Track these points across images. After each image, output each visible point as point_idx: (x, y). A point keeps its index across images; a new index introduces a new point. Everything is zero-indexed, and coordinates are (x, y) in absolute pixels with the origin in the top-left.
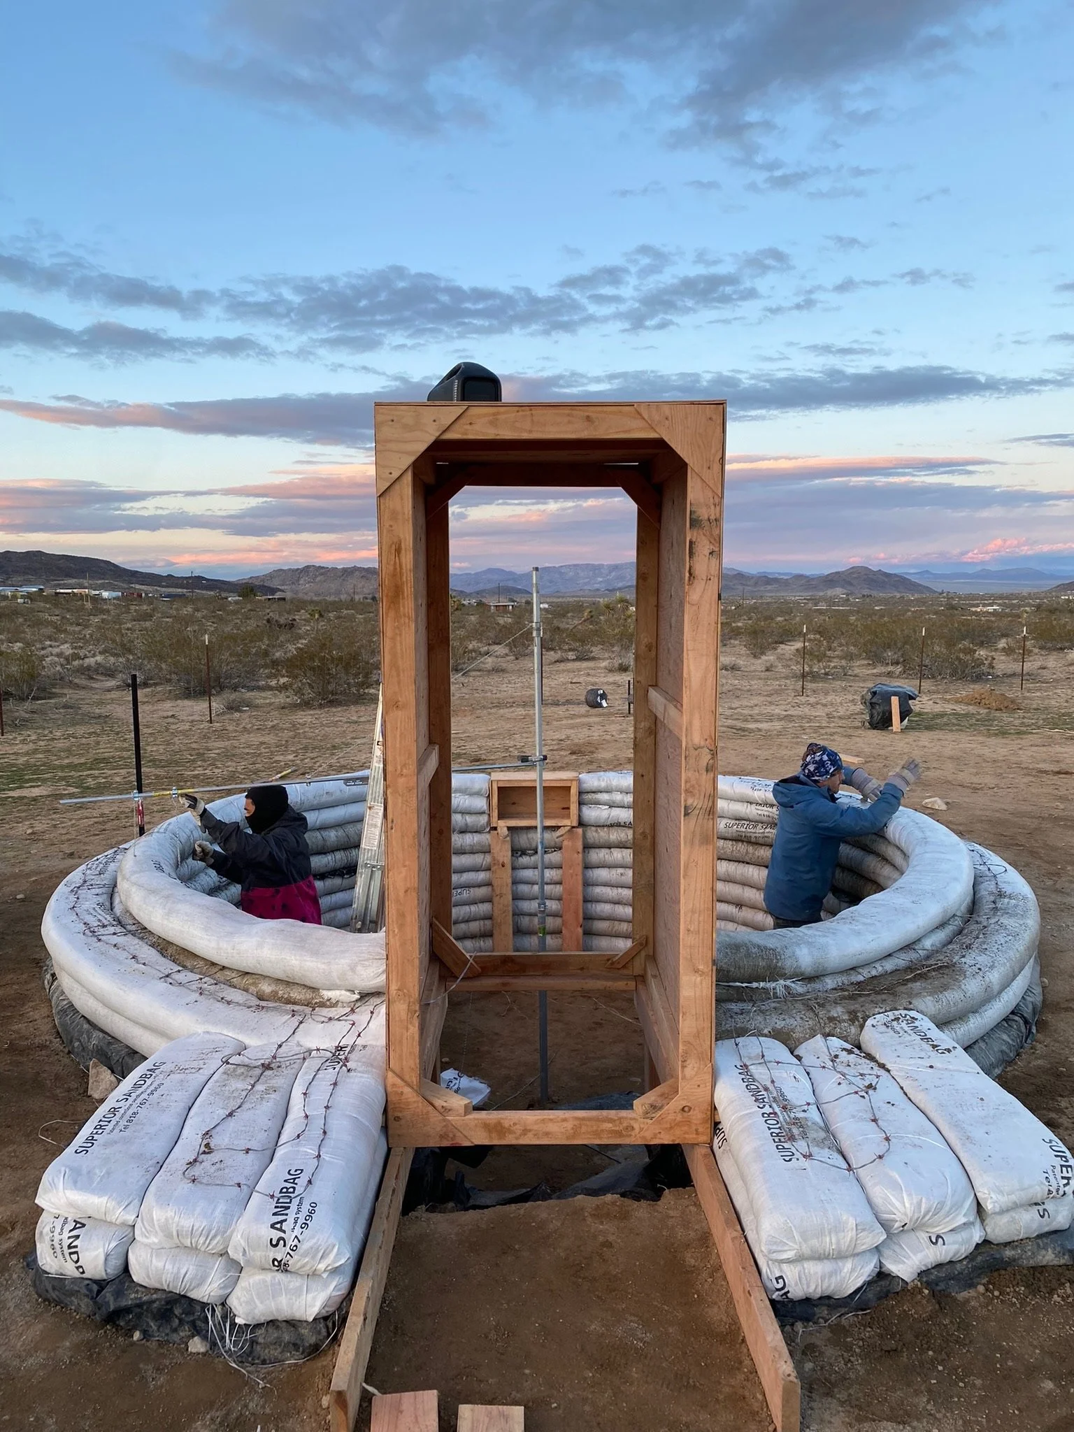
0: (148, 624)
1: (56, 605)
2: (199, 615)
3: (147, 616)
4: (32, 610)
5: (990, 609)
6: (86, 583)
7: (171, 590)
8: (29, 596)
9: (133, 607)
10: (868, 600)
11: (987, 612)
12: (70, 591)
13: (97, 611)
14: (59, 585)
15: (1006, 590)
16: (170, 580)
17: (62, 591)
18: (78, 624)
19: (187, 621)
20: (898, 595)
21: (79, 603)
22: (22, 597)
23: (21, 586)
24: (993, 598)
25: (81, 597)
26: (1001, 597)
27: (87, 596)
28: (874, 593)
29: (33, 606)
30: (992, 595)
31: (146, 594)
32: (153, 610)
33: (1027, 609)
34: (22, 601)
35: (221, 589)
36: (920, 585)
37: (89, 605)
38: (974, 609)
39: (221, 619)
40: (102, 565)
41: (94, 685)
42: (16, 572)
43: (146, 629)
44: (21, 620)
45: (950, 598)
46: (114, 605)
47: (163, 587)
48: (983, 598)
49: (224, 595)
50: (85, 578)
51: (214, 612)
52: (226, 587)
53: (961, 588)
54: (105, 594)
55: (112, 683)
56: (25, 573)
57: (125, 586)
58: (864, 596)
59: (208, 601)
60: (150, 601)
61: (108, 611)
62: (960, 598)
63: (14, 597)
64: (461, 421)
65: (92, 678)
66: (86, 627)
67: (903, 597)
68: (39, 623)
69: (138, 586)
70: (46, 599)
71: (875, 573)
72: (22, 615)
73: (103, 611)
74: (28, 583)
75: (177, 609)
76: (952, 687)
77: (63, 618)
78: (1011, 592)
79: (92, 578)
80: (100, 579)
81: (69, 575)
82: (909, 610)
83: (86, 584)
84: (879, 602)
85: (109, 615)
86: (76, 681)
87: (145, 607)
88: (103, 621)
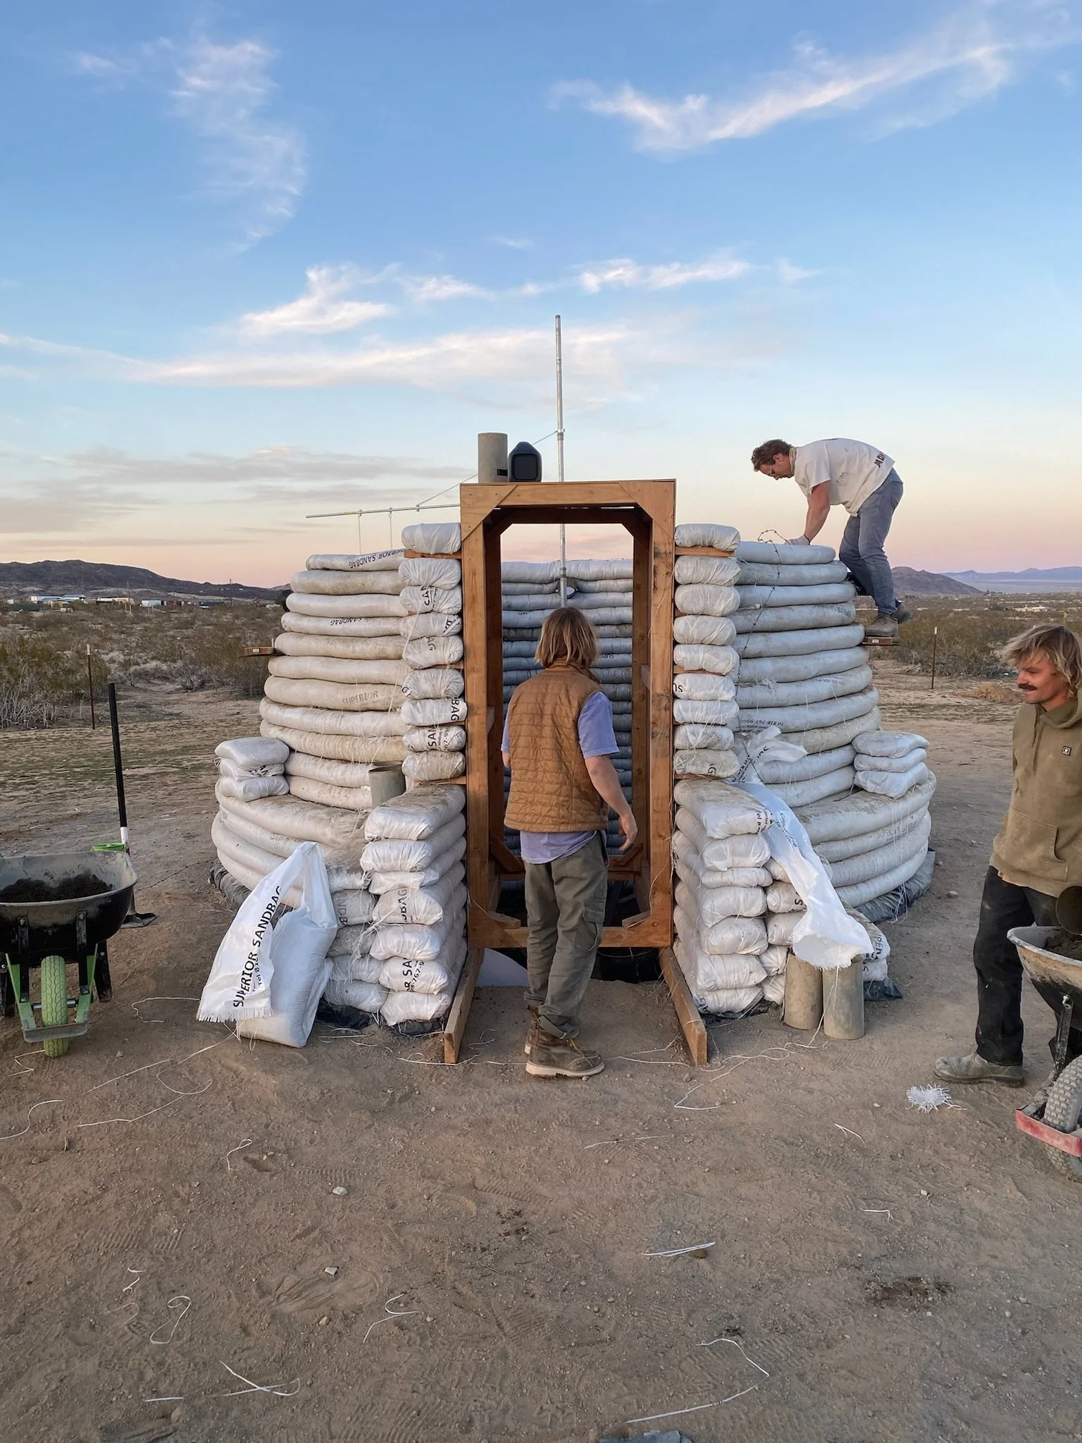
0: (189, 632)
1: (98, 614)
2: (238, 622)
3: (189, 624)
4: (75, 619)
5: (1036, 609)
6: (124, 591)
7: (208, 598)
8: (71, 605)
9: (172, 615)
10: (911, 601)
11: (1032, 612)
12: (111, 600)
13: (139, 619)
14: (98, 593)
15: (1053, 590)
16: (207, 588)
17: (102, 600)
18: (123, 633)
19: (229, 628)
20: (942, 596)
21: (120, 611)
22: (64, 606)
23: (62, 595)
24: (1040, 599)
25: (122, 606)
26: (1049, 597)
27: (128, 604)
28: (917, 594)
29: (75, 614)
30: (1039, 595)
31: (186, 602)
32: (194, 617)
33: (1074, 609)
34: (65, 609)
35: (260, 597)
36: (967, 586)
37: (130, 614)
38: (1019, 610)
39: (261, 626)
40: (140, 573)
41: (153, 689)
42: (56, 581)
43: (187, 637)
44: (65, 629)
45: (995, 597)
46: (155, 613)
47: (200, 595)
48: (1029, 598)
49: (262, 602)
50: (124, 586)
51: (253, 619)
52: (262, 594)
53: (1009, 589)
54: (145, 603)
55: (169, 687)
56: (65, 583)
57: (163, 594)
58: (907, 597)
59: (246, 608)
60: (190, 609)
61: (149, 619)
62: (1006, 598)
63: (57, 606)
64: (512, 494)
65: (149, 682)
66: (130, 635)
67: (947, 598)
68: (85, 631)
69: (176, 595)
70: (87, 607)
71: (918, 574)
72: (67, 624)
73: (144, 620)
74: (69, 592)
75: (217, 617)
76: (966, 683)
77: (107, 626)
78: (1059, 591)
79: (131, 586)
80: (139, 588)
81: (107, 584)
82: (951, 611)
83: (125, 593)
84: (922, 603)
85: (152, 623)
86: (137, 685)
87: (185, 615)
88: (146, 629)
